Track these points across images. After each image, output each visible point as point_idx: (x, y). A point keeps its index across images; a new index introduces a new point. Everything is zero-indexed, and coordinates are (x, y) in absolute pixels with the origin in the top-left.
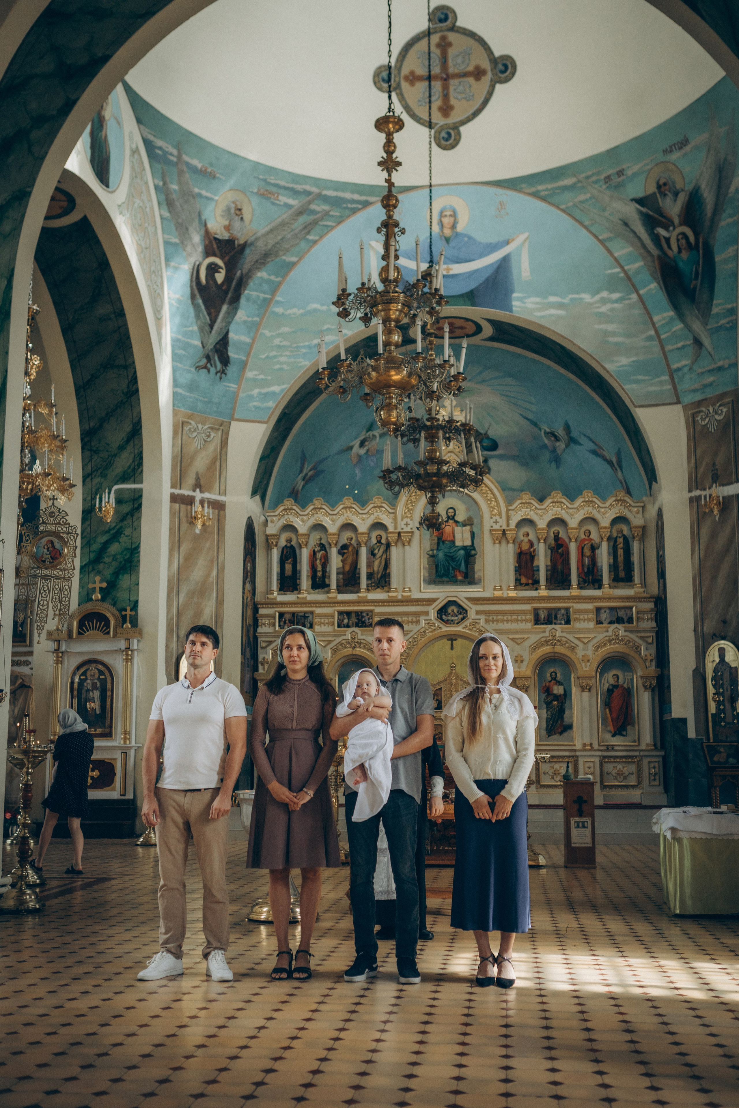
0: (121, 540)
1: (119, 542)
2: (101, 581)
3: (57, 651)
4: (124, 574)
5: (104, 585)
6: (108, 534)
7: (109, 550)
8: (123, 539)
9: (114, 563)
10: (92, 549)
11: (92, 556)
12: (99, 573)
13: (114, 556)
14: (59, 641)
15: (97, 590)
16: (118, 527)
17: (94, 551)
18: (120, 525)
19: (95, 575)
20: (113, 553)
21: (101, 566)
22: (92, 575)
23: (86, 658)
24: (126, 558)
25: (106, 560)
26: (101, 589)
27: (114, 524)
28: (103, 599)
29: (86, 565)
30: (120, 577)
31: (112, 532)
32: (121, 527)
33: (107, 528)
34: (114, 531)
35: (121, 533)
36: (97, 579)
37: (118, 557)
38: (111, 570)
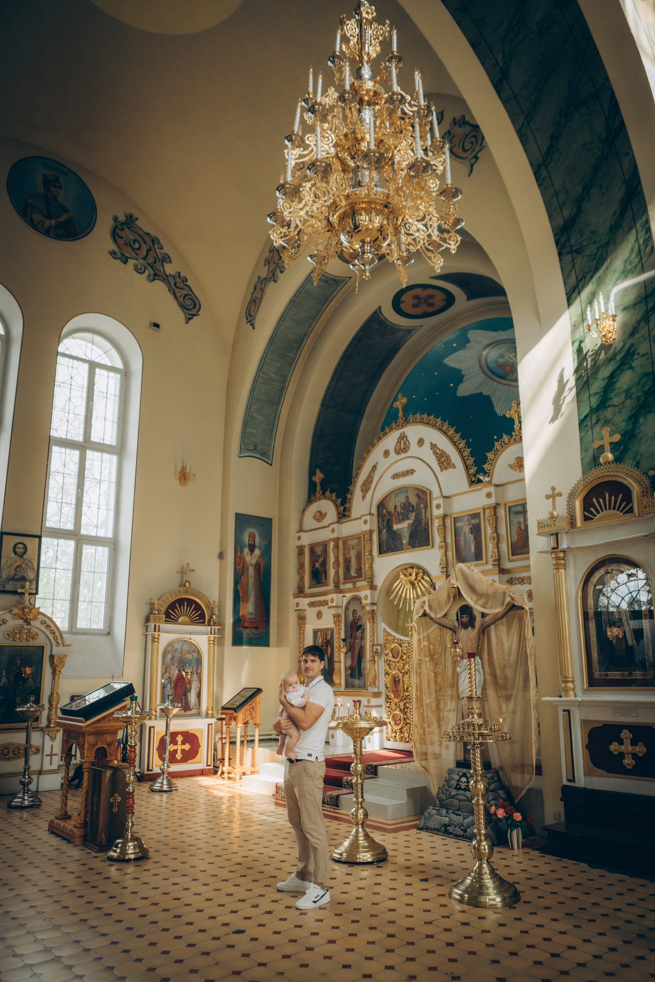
0: (634, 364)
1: (631, 368)
2: (611, 434)
3: (555, 548)
4: (646, 415)
5: (617, 438)
6: (613, 363)
7: (617, 385)
8: (637, 362)
9: (628, 401)
10: (592, 392)
11: (595, 401)
12: (607, 422)
13: (627, 391)
14: (557, 534)
15: (608, 447)
16: (626, 348)
17: (596, 393)
18: (631, 341)
19: (603, 426)
20: (625, 387)
21: (609, 413)
22: (597, 429)
23: (602, 554)
24: (646, 389)
25: (616, 400)
26: (614, 447)
27: (621, 344)
28: (618, 460)
29: (586, 417)
30: (641, 420)
31: (618, 357)
32: (632, 345)
33: (610, 353)
34: (622, 355)
35: (633, 354)
36: (606, 431)
37: (634, 390)
38: (625, 414)
